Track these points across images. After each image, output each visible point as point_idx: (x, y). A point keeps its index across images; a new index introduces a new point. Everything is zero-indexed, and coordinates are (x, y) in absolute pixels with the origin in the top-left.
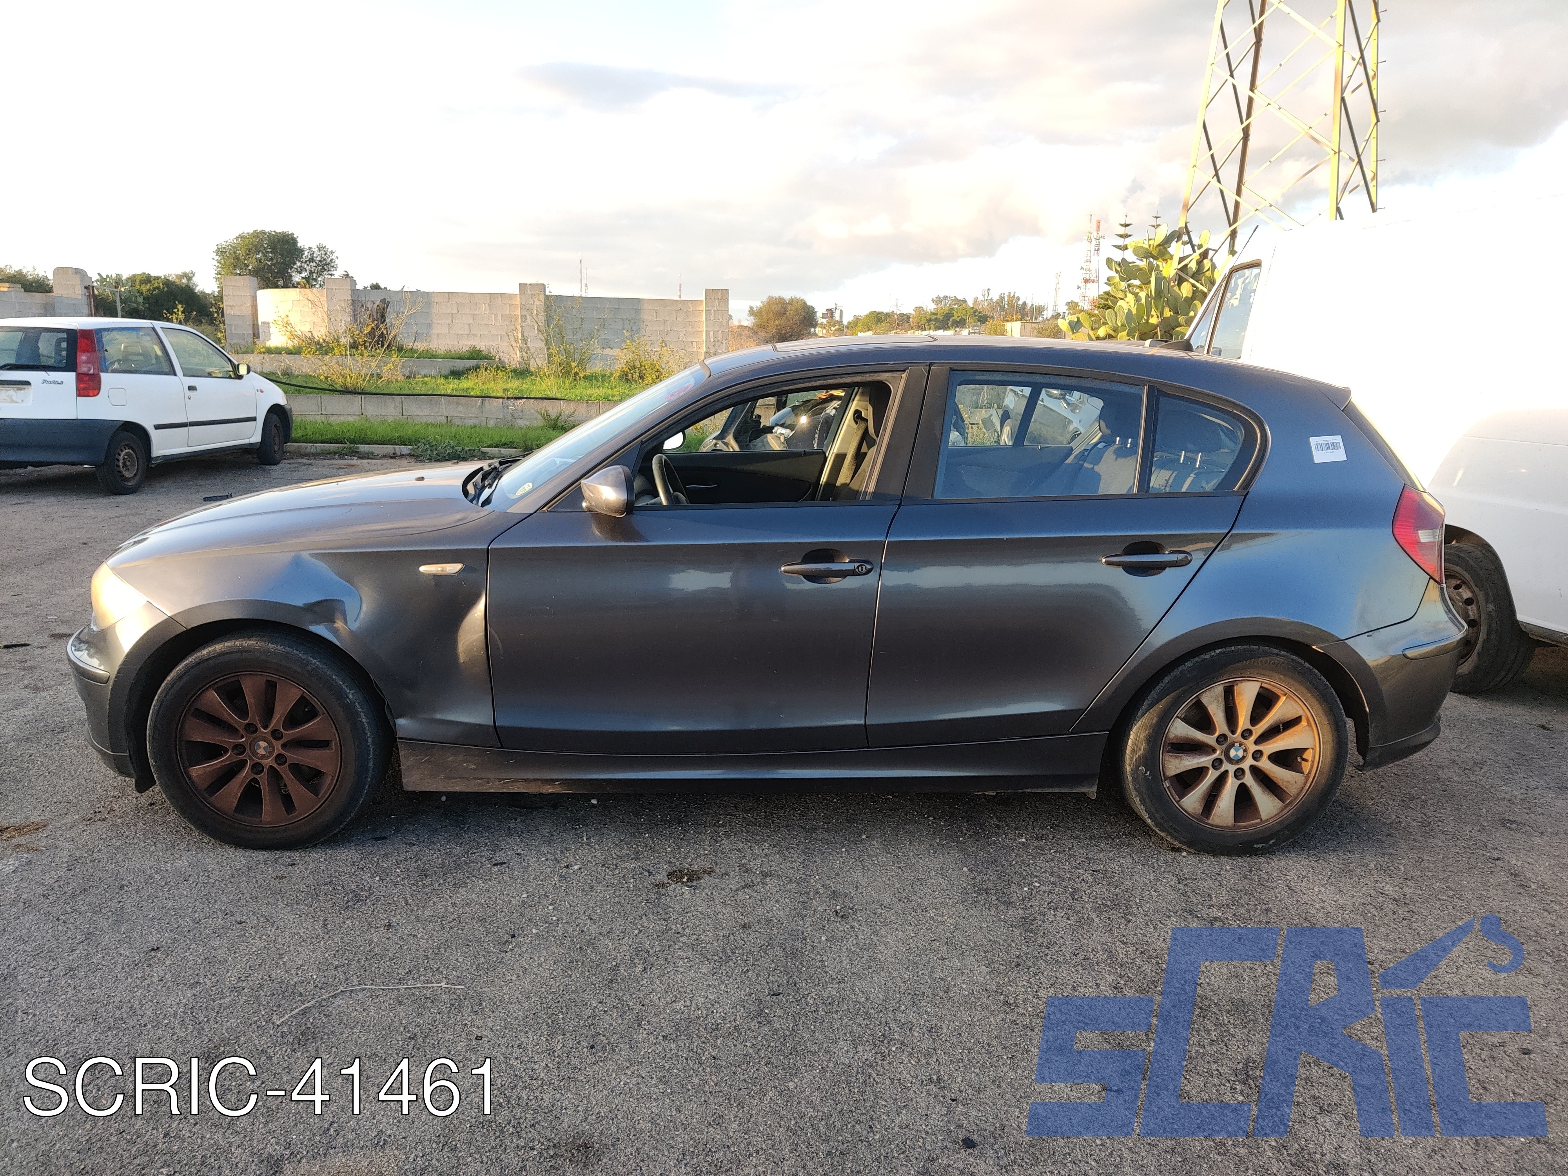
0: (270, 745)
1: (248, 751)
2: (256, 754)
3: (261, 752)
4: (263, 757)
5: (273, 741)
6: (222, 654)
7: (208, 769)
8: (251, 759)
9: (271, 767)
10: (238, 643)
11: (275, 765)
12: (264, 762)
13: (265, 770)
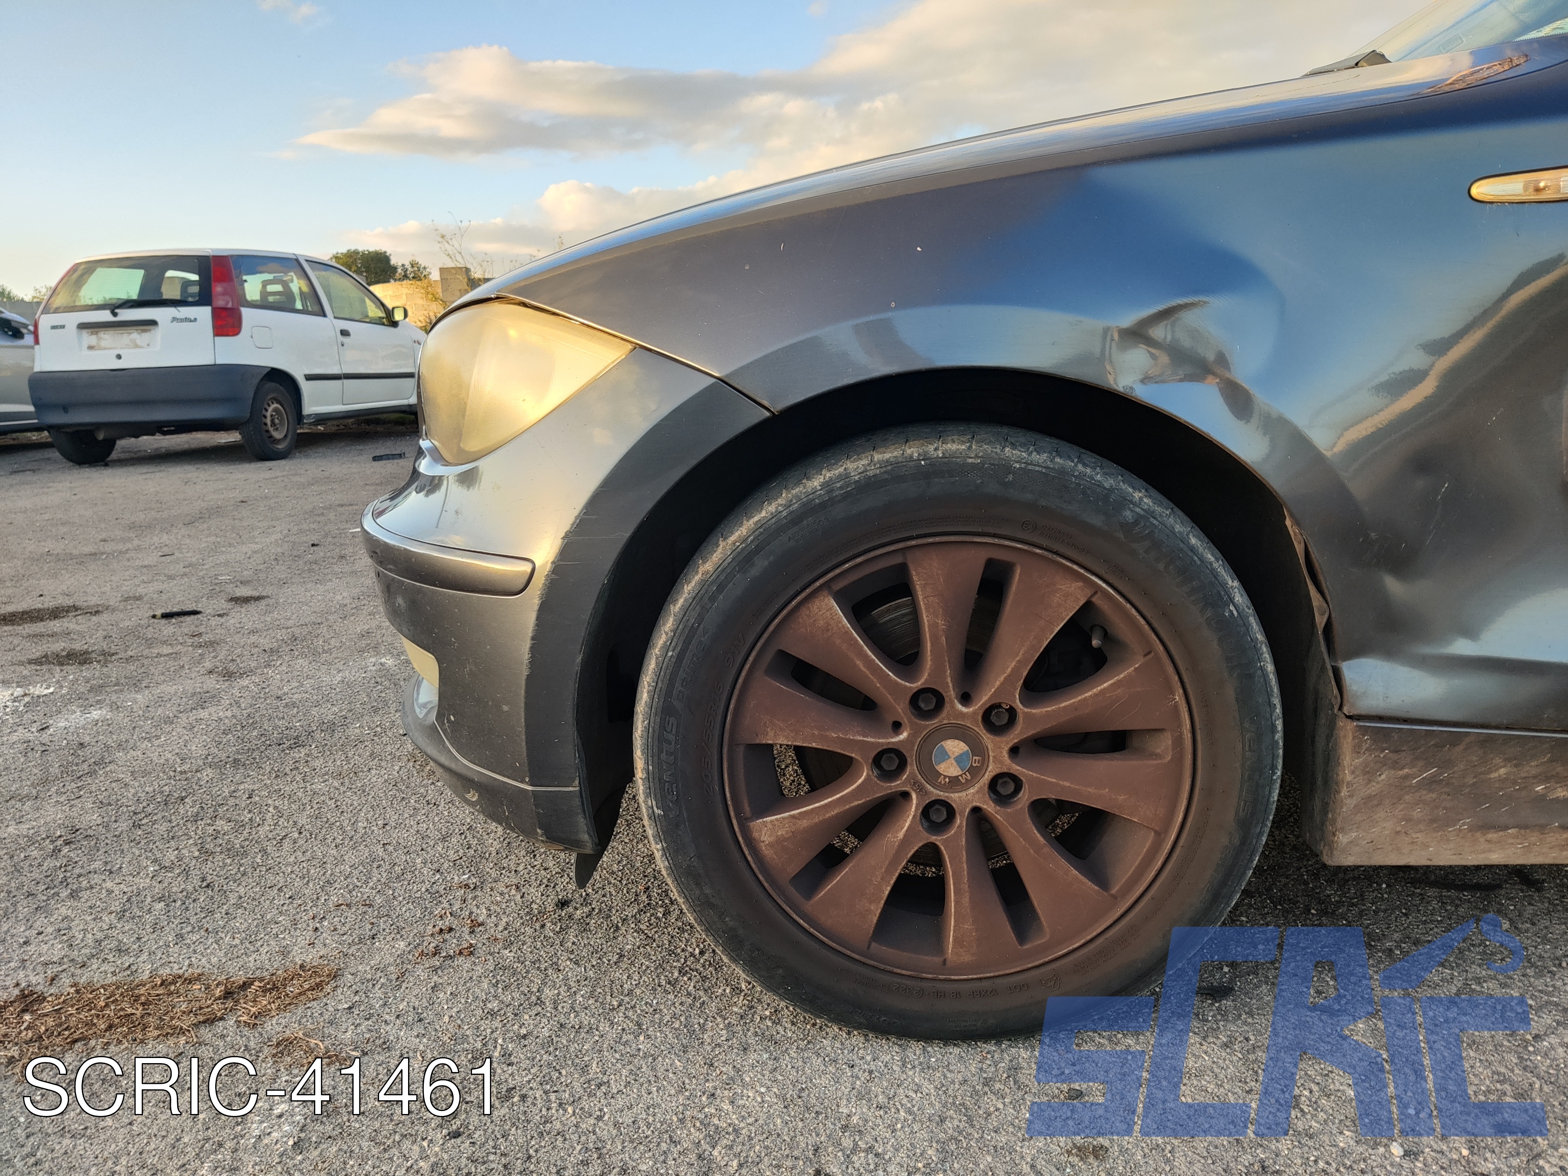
0: (977, 748)
1: (912, 768)
2: (933, 775)
3: (949, 769)
4: (954, 783)
5: (988, 739)
6: (868, 485)
7: (804, 823)
8: (921, 790)
9: (976, 810)
10: (913, 450)
11: (989, 807)
12: (955, 798)
13: (960, 822)
